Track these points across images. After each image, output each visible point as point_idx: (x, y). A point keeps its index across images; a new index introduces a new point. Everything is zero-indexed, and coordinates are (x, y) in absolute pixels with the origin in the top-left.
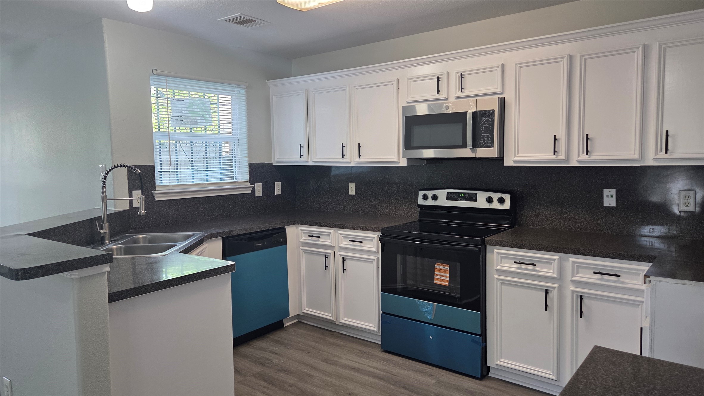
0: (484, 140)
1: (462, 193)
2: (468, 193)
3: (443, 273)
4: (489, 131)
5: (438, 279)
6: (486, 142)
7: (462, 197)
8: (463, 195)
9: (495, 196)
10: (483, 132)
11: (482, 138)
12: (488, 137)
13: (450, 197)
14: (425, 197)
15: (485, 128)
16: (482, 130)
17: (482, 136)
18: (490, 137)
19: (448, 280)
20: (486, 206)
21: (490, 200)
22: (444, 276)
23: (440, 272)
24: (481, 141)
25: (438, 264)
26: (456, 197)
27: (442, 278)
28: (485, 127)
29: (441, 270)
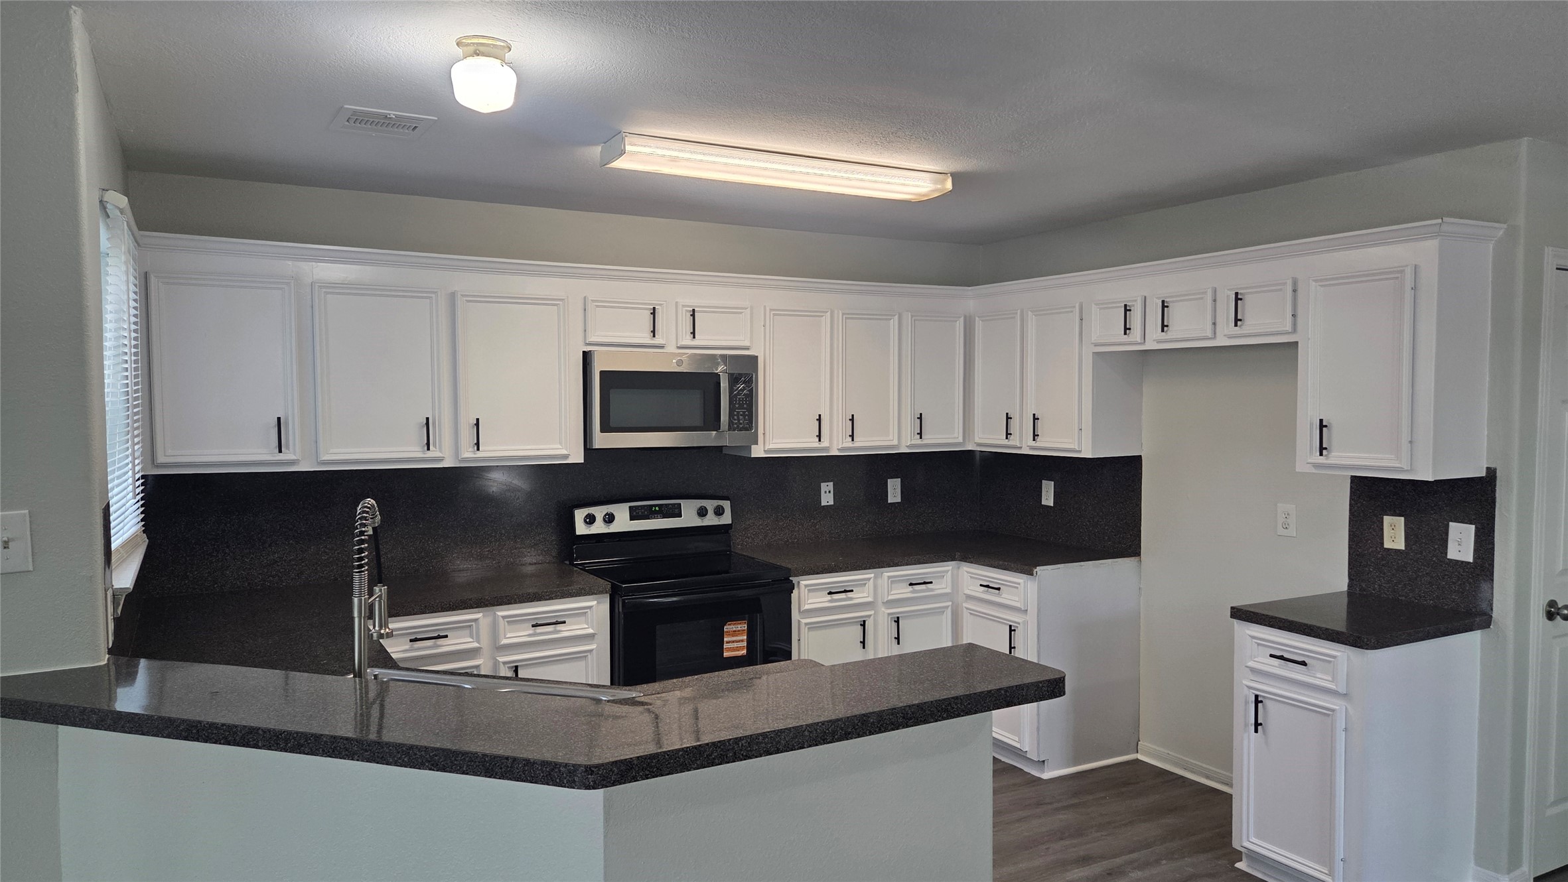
0: (739, 420)
1: (655, 506)
2: (666, 505)
3: (737, 636)
4: (745, 406)
5: (730, 649)
6: (741, 421)
7: (656, 512)
8: (657, 508)
9: (710, 505)
10: (737, 406)
11: (735, 415)
12: (744, 415)
13: (635, 515)
14: (590, 520)
15: (740, 400)
16: (735, 404)
17: (735, 413)
18: (747, 415)
19: (746, 645)
20: (697, 522)
21: (702, 512)
22: (739, 641)
23: (733, 636)
24: (735, 420)
25: (729, 624)
26: (646, 513)
27: (735, 645)
28: (739, 398)
29: (735, 633)
